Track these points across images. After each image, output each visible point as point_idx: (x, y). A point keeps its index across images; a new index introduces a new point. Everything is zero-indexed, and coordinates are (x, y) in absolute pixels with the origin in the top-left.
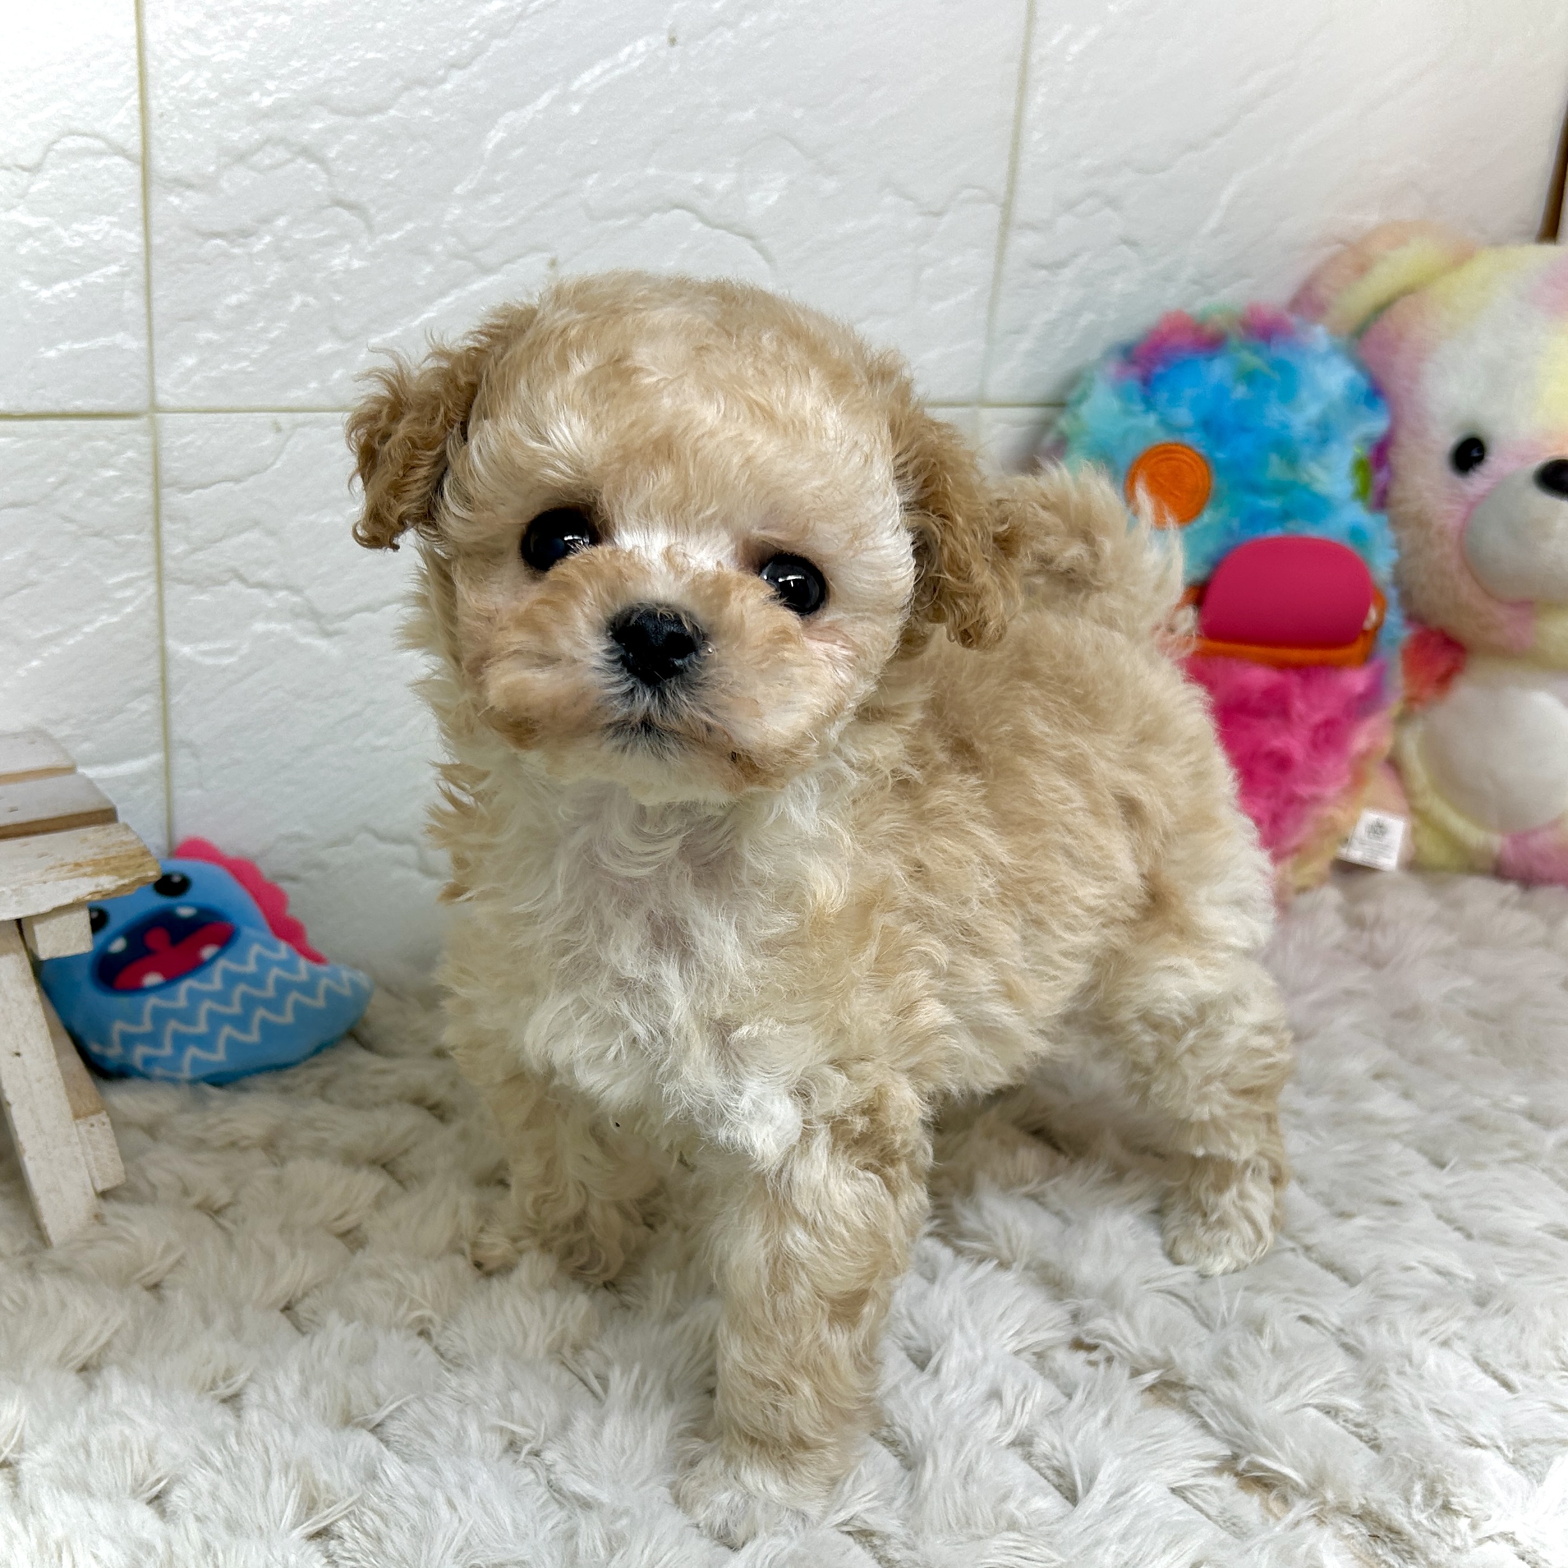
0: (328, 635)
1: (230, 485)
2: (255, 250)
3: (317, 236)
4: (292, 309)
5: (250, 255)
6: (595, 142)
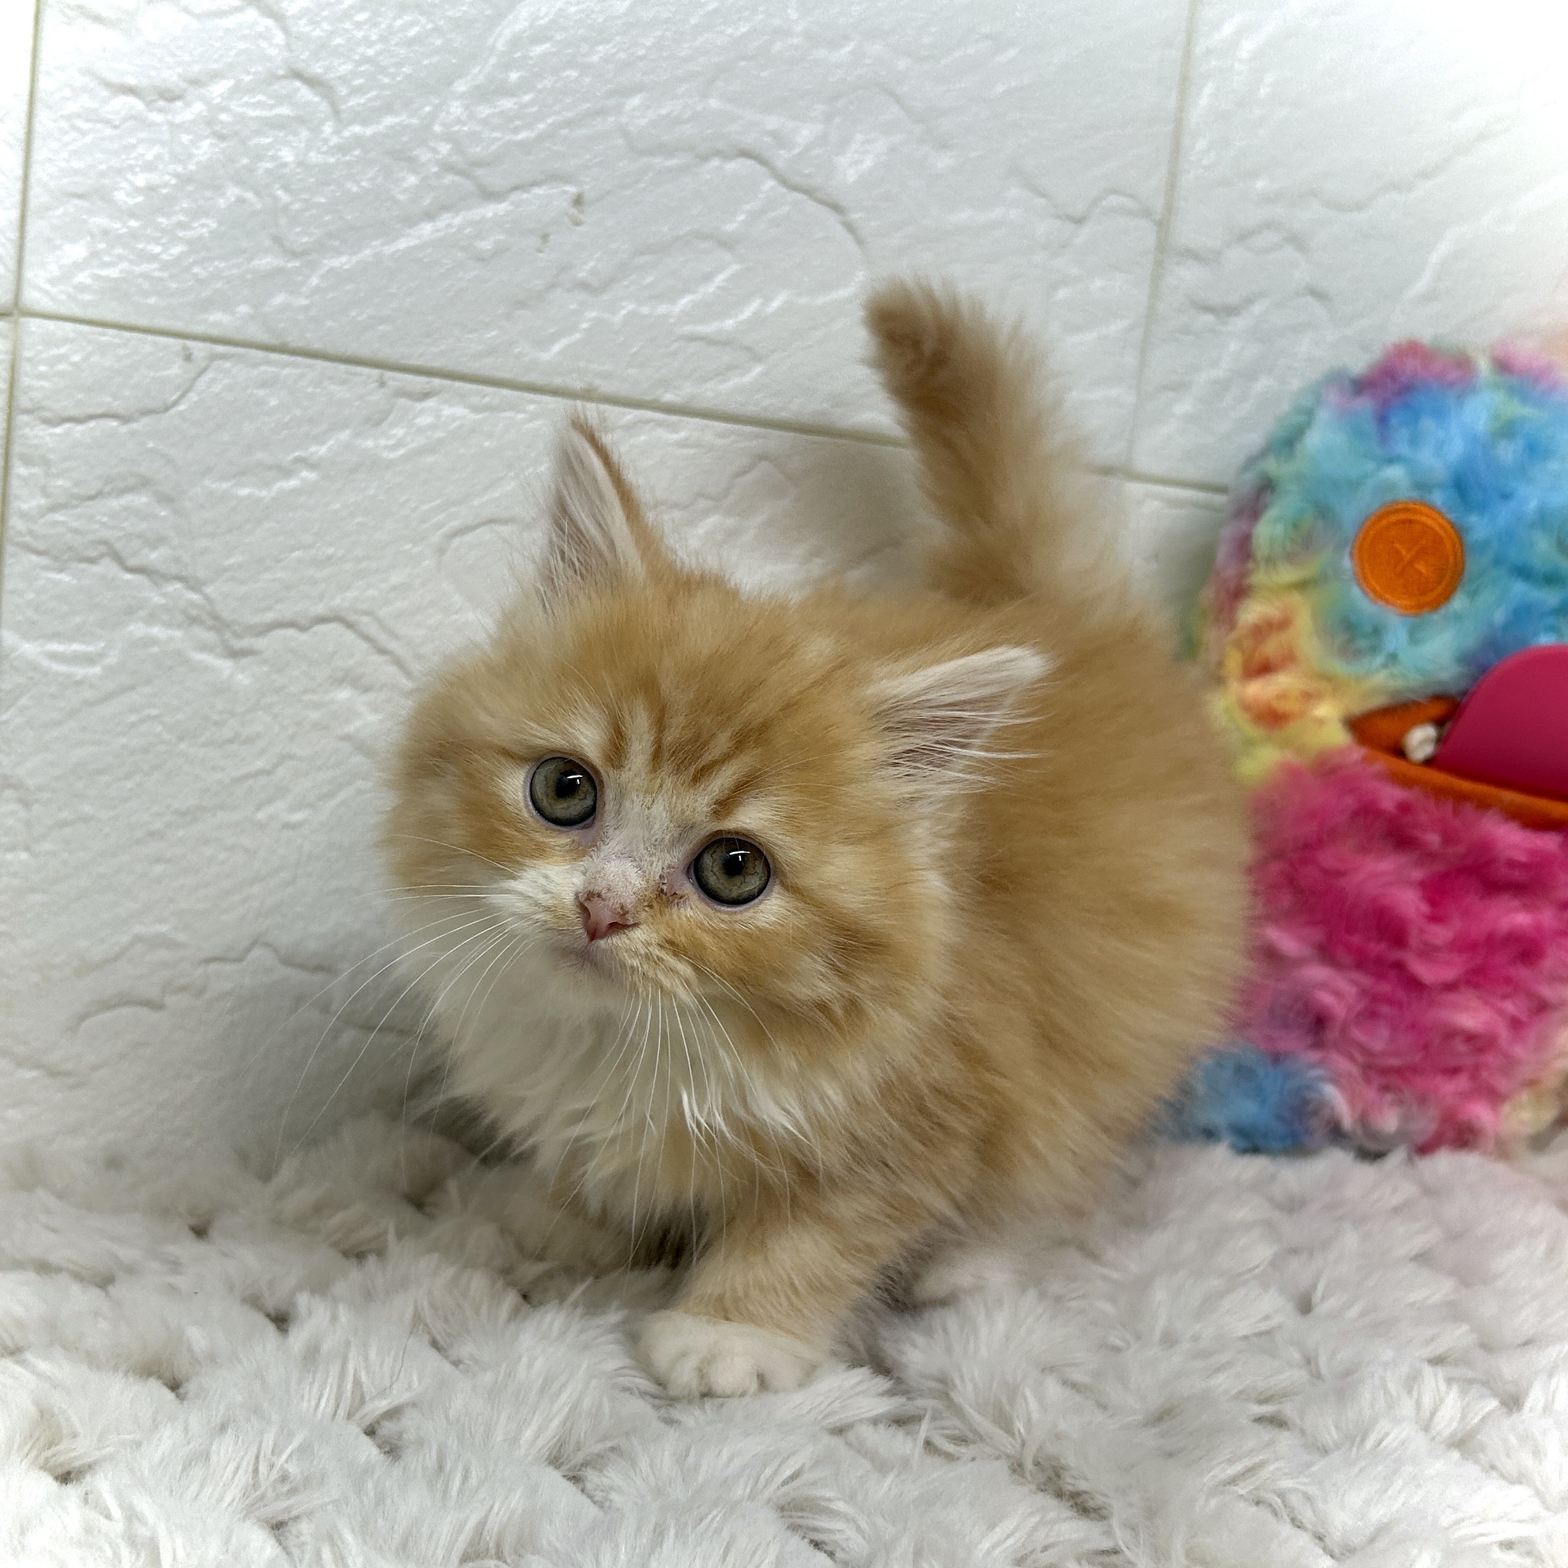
0: (234, 654)
1: (114, 423)
2: (178, 119)
3: (266, 113)
4: (222, 203)
5: (172, 124)
6: (641, 52)
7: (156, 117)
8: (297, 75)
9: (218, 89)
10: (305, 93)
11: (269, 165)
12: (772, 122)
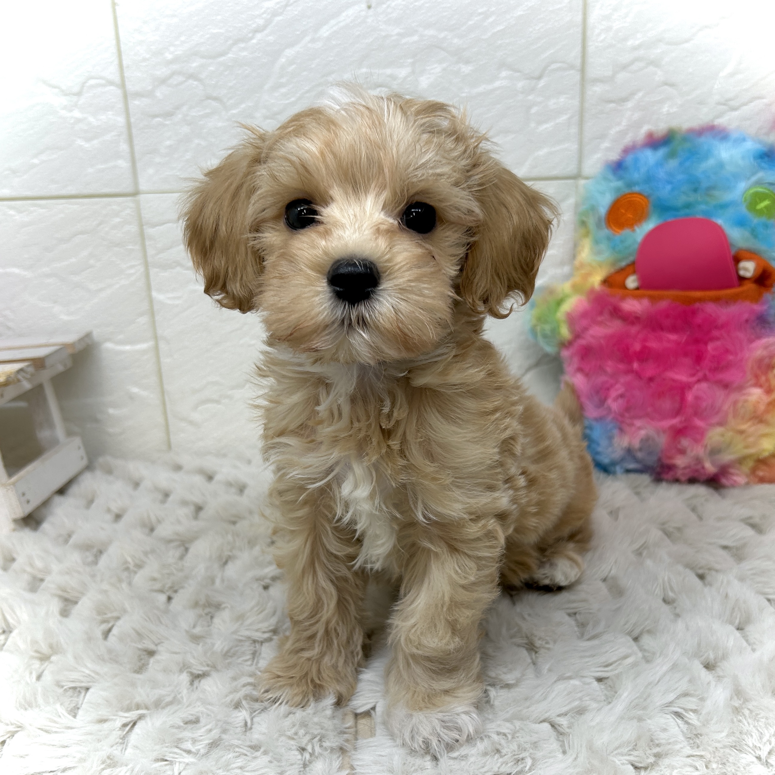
1: (170, 224)
2: (175, 121)
3: (202, 113)
4: (193, 146)
5: (173, 124)
6: (331, 59)
7: (167, 122)
8: (209, 97)
9: (185, 109)
10: (214, 104)
11: (205, 131)
12: (389, 71)
